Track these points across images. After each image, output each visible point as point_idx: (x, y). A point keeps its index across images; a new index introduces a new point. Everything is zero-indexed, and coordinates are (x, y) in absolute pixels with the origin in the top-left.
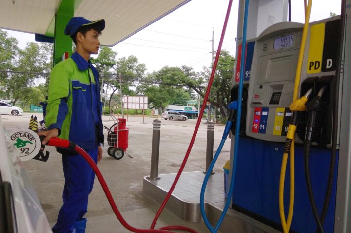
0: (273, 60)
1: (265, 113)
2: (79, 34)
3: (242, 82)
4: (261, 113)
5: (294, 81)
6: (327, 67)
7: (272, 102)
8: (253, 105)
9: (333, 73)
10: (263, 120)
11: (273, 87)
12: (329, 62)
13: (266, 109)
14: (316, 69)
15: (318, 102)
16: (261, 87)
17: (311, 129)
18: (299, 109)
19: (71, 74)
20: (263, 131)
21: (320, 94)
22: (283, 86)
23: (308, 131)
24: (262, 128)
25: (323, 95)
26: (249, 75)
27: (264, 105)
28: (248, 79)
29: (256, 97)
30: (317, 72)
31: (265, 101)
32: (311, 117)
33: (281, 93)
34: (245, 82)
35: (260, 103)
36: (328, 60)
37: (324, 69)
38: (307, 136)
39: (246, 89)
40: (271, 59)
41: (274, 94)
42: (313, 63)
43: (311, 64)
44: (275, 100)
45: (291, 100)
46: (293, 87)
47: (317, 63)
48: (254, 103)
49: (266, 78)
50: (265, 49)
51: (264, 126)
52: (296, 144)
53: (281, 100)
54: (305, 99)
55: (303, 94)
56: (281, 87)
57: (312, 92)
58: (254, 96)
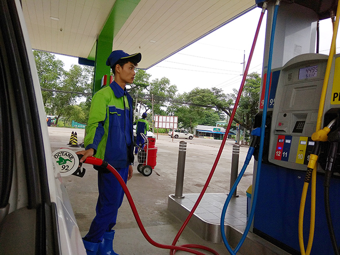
0: (297, 89)
1: (288, 141)
2: (117, 66)
3: (265, 109)
4: (285, 141)
5: (317, 111)
7: (295, 131)
8: (276, 133)
10: (287, 148)
11: (297, 115)
13: (289, 137)
14: (339, 100)
16: (285, 115)
17: (332, 160)
18: (321, 140)
19: (108, 101)
20: (286, 159)
22: (307, 115)
23: (329, 162)
24: (285, 155)
26: (273, 103)
27: (287, 133)
28: (272, 107)
29: (280, 124)
31: (288, 129)
32: (332, 148)
33: (304, 122)
34: (269, 110)
35: (283, 131)
38: (328, 166)
39: (269, 116)
40: (295, 88)
41: (298, 123)
42: (337, 94)
44: (298, 129)
45: (314, 130)
46: (317, 118)
48: (277, 131)
49: (291, 106)
50: (290, 78)
51: (286, 153)
52: (318, 173)
53: (304, 129)
54: (328, 129)
56: (305, 116)
57: (335, 123)
58: (278, 124)
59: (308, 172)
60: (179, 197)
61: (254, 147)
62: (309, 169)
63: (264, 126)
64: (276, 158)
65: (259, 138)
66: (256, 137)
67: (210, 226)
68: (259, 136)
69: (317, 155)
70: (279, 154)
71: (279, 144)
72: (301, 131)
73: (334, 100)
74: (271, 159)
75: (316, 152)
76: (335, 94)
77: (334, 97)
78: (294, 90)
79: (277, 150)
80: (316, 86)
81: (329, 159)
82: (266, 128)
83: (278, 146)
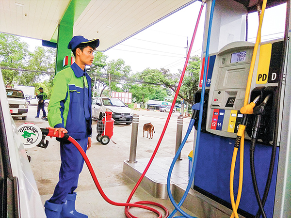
0: (229, 71)
1: (221, 114)
2: (78, 49)
5: (245, 89)
6: (272, 79)
7: (227, 105)
8: (212, 107)
10: (220, 119)
11: (229, 93)
12: (274, 75)
13: (223, 111)
14: (263, 80)
18: (248, 113)
21: (265, 101)
22: (237, 93)
27: (221, 107)
28: (209, 85)
31: (222, 104)
32: (257, 120)
33: (235, 98)
34: (207, 88)
35: (218, 105)
41: (229, 99)
42: (261, 75)
44: (230, 104)
47: (265, 76)
49: (224, 85)
50: (224, 62)
51: (220, 124)
53: (235, 104)
54: (253, 104)
57: (260, 99)
58: (214, 99)
60: (133, 162)
64: (212, 128)
66: (196, 111)
68: (199, 110)
70: (214, 124)
73: (258, 80)
74: (208, 129)
78: (227, 71)
79: (213, 121)
80: (245, 68)
81: (254, 129)
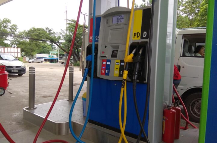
0: (112, 30)
1: (108, 63)
3: (94, 43)
4: (106, 63)
5: (125, 44)
6: (144, 36)
7: (112, 56)
8: (101, 58)
9: (148, 40)
10: (108, 67)
11: (113, 47)
12: (145, 33)
13: (109, 61)
14: (137, 37)
15: (139, 56)
16: (106, 47)
17: (136, 73)
18: (129, 61)
20: (108, 74)
21: (140, 52)
22: (119, 46)
23: (135, 74)
24: (107, 72)
25: (142, 53)
26: (98, 39)
27: (107, 58)
28: (97, 41)
29: (103, 52)
30: (138, 39)
31: (108, 56)
32: (136, 66)
33: (118, 51)
34: (96, 43)
35: (105, 57)
36: (144, 32)
37: (142, 38)
38: (135, 77)
39: (96, 48)
40: (111, 29)
41: (113, 51)
42: (136, 33)
43: (135, 34)
44: (114, 55)
46: (125, 48)
47: (138, 34)
48: (102, 57)
49: (109, 41)
50: (107, 22)
51: (108, 71)
52: (127, 81)
53: (118, 55)
54: (132, 55)
55: (131, 52)
56: (118, 47)
57: (136, 51)
58: (102, 52)
59: (123, 81)
60: (32, 109)
61: (88, 68)
62: (123, 79)
63: (93, 54)
64: (102, 74)
65: (91, 62)
66: (89, 61)
67: (60, 125)
68: (91, 60)
69: (128, 70)
70: (103, 71)
71: (103, 65)
72: (116, 56)
73: (134, 37)
74: (99, 75)
75: (127, 69)
76: (134, 33)
77: (134, 36)
78: (110, 30)
79: (102, 69)
80: (123, 28)
81: (135, 73)
82: (95, 55)
83: (102, 67)
